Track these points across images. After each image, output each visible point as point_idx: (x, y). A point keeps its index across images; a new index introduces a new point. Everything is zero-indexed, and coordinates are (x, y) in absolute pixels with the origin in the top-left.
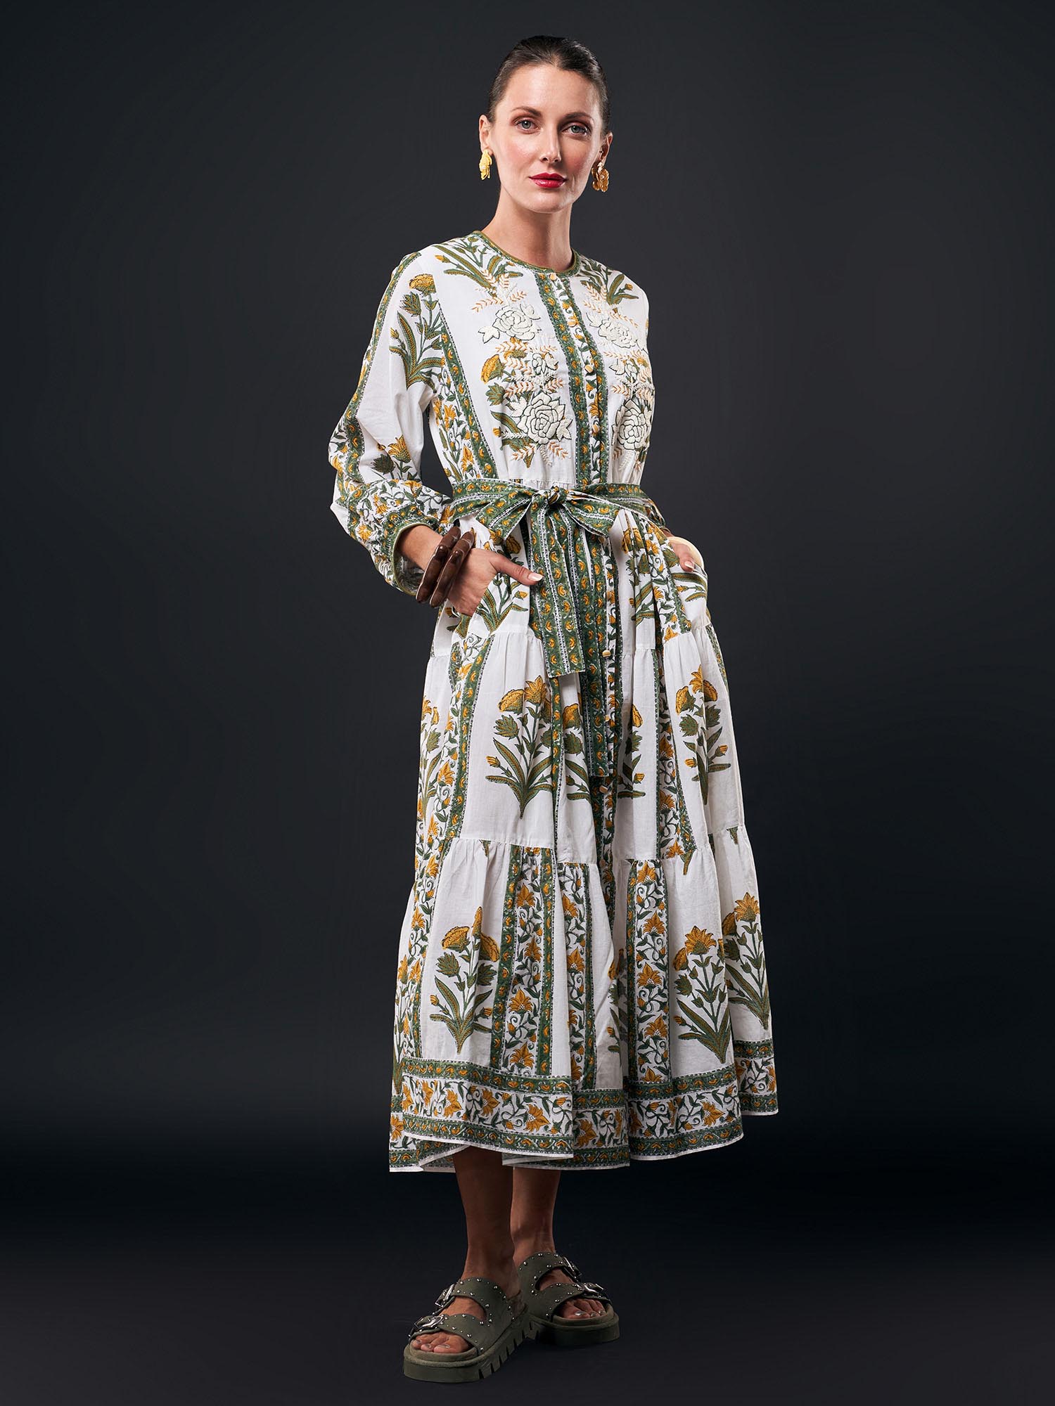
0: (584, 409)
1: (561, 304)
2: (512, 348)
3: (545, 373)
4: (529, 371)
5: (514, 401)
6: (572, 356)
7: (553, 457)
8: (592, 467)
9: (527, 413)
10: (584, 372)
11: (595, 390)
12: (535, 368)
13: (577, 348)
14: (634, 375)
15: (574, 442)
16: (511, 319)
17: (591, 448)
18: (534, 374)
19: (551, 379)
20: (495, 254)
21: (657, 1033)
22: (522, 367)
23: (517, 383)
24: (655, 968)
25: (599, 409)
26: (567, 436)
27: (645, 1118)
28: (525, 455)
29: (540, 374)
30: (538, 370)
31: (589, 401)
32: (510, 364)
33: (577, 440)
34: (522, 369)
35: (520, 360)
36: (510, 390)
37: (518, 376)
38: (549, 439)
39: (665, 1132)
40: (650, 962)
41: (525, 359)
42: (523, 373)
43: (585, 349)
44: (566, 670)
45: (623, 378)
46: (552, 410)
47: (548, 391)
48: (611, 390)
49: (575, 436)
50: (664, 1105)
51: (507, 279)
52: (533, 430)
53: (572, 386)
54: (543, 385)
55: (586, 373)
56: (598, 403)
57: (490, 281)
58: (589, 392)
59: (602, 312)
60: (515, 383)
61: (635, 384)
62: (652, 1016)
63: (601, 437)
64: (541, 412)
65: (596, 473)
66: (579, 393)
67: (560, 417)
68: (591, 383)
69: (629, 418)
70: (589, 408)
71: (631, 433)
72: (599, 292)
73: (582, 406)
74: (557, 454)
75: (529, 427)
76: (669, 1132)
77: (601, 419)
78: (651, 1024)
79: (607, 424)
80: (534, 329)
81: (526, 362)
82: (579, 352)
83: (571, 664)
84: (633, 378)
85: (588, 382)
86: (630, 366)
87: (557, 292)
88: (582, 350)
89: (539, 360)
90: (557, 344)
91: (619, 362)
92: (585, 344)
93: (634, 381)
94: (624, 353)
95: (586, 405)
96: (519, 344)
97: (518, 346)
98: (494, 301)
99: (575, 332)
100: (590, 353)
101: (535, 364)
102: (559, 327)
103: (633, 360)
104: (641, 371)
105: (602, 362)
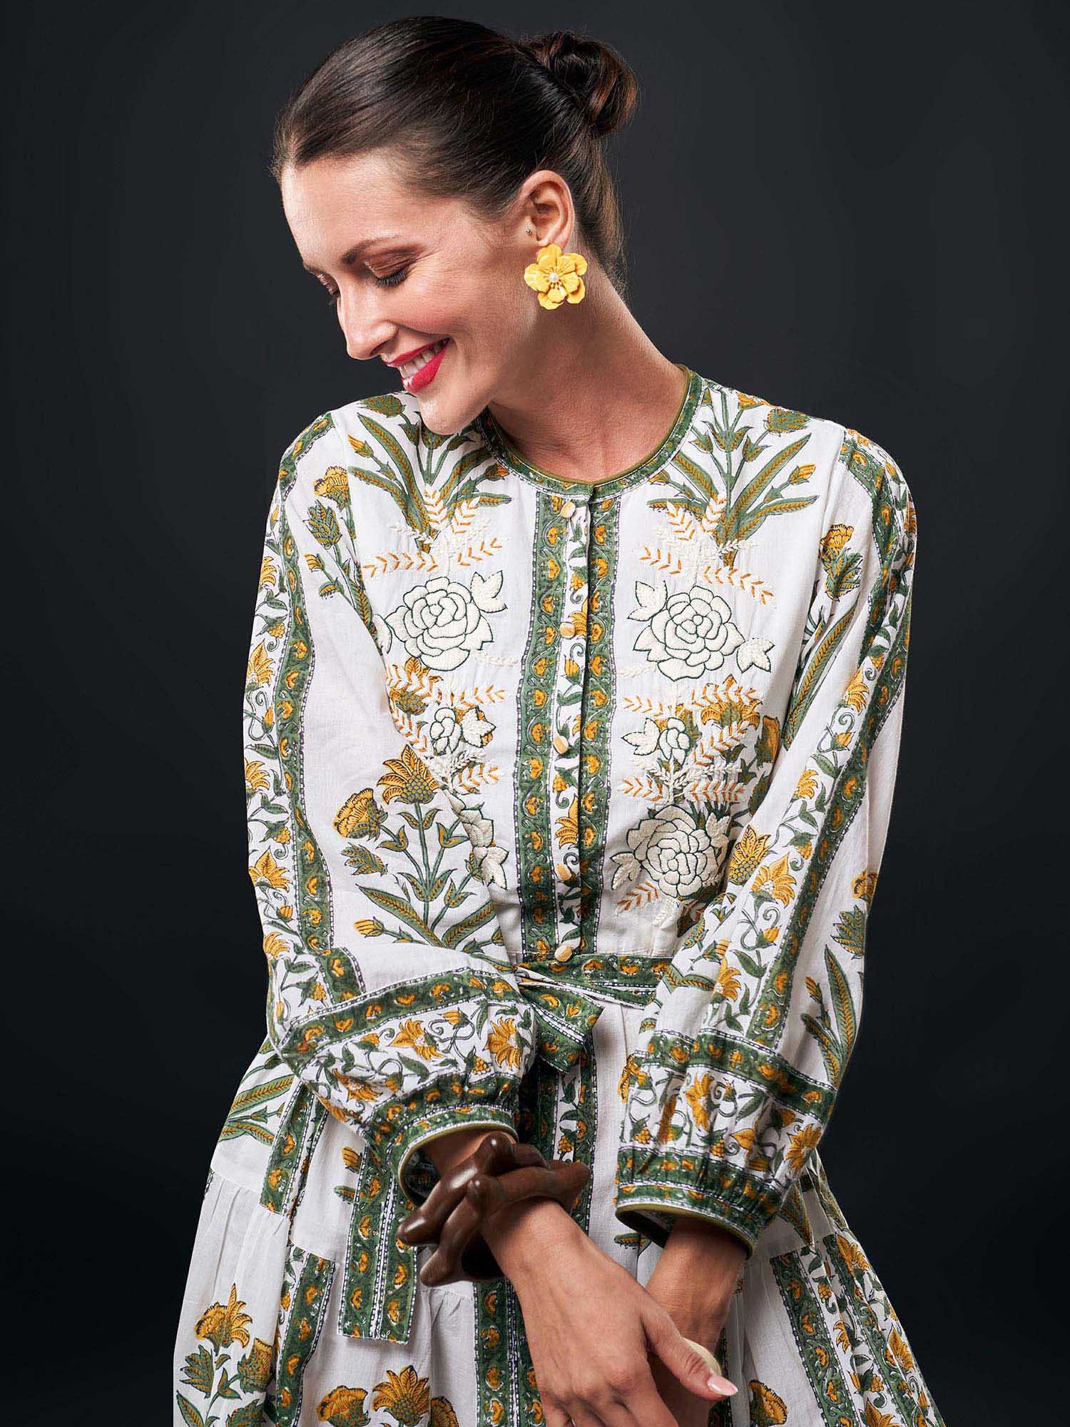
0: (545, 828)
1: (570, 578)
3: (456, 753)
4: (421, 745)
6: (537, 713)
10: (553, 755)
12: (434, 741)
13: (555, 697)
14: (679, 755)
16: (435, 610)
18: (430, 752)
22: (408, 735)
25: (583, 827)
29: (444, 752)
30: (441, 744)
31: (556, 813)
34: (408, 740)
35: (409, 717)
41: (418, 719)
43: (572, 699)
44: (372, 1329)
45: (652, 763)
47: (461, 789)
48: (617, 788)
49: (515, 878)
51: (472, 512)
53: (521, 782)
54: (450, 775)
55: (556, 755)
56: (581, 815)
57: (433, 517)
58: (559, 792)
61: (679, 774)
66: (537, 794)
68: (565, 774)
70: (555, 828)
71: (673, 864)
72: (700, 517)
73: (539, 822)
77: (586, 852)
79: (603, 856)
80: (483, 633)
81: (420, 725)
82: (555, 705)
83: (386, 1321)
84: (676, 761)
85: (560, 770)
86: (673, 733)
87: (571, 547)
88: (564, 701)
89: (448, 724)
90: (511, 680)
91: (651, 725)
92: (578, 689)
93: (679, 766)
94: (675, 694)
95: (548, 820)
96: (420, 677)
97: (415, 684)
98: (417, 561)
99: (570, 650)
100: (582, 709)
101: (437, 729)
102: (542, 635)
103: (687, 717)
104: (704, 741)
105: (607, 725)
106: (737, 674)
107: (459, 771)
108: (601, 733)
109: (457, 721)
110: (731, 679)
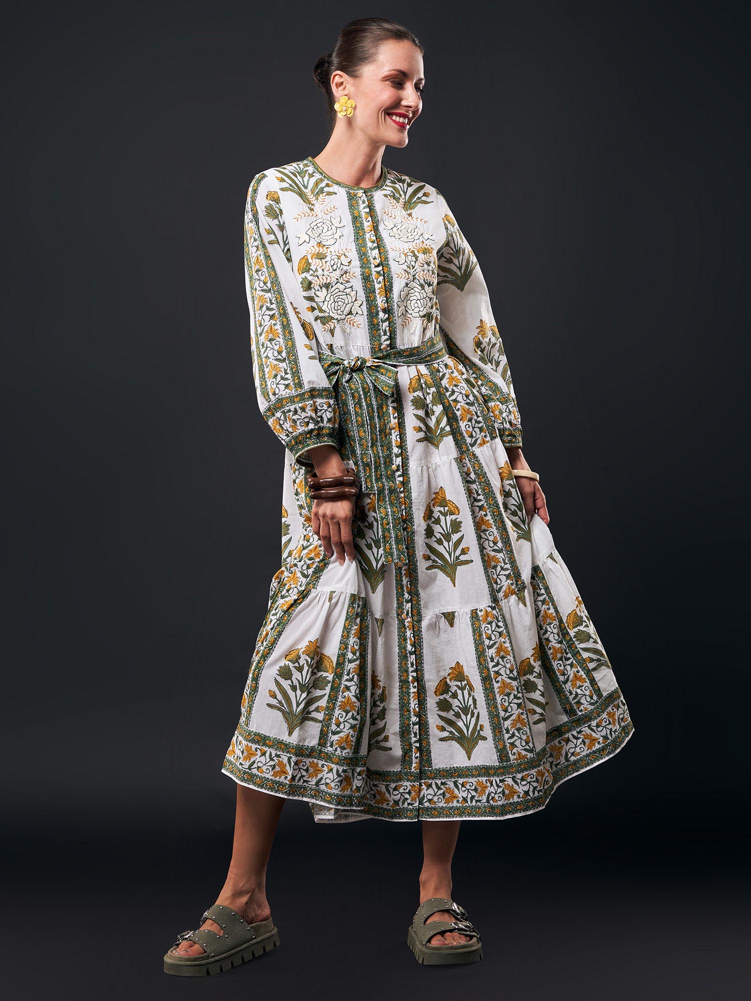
0: (374, 292)
1: (363, 215)
2: (316, 252)
3: (340, 269)
4: (327, 269)
5: (318, 290)
6: (364, 254)
7: (350, 328)
8: (382, 333)
9: (327, 299)
10: (373, 266)
11: (382, 277)
12: (332, 266)
13: (368, 249)
14: (413, 263)
15: (366, 317)
16: (321, 228)
17: (380, 320)
18: (331, 270)
19: (346, 273)
20: (320, 177)
21: (519, 725)
22: (322, 266)
23: (319, 277)
24: (509, 681)
25: (386, 291)
26: (360, 312)
27: (520, 786)
28: (329, 328)
29: (336, 270)
30: (335, 267)
31: (377, 286)
32: (315, 263)
33: (367, 315)
34: (323, 268)
35: (321, 261)
36: (315, 282)
37: (320, 272)
38: (346, 316)
39: (536, 792)
40: (504, 677)
41: (325, 260)
42: (323, 270)
43: (374, 248)
45: (405, 267)
46: (347, 295)
47: (343, 282)
48: (395, 277)
49: (365, 313)
50: (533, 774)
51: (324, 197)
52: (334, 311)
53: (363, 277)
54: (338, 278)
55: (374, 266)
56: (385, 286)
57: (311, 200)
58: (377, 279)
59: (397, 218)
60: (318, 277)
61: (414, 269)
62: (513, 714)
63: (389, 311)
64: (338, 297)
65: (386, 337)
66: (369, 281)
67: (354, 300)
68: (378, 273)
69: (413, 295)
70: (377, 291)
71: (416, 305)
72: (398, 202)
73: (372, 290)
74: (353, 325)
75: (330, 309)
76: (539, 792)
77: (388, 299)
78: (513, 720)
79: (393, 302)
80: (339, 234)
81: (326, 262)
82: (370, 251)
84: (412, 265)
85: (376, 272)
86: (410, 257)
87: (362, 206)
88: (372, 249)
89: (336, 260)
90: (353, 247)
91: (402, 255)
92: (375, 245)
93: (414, 267)
94: (407, 247)
95: (375, 289)
96: (322, 248)
97: (321, 250)
98: (311, 214)
99: (369, 236)
100: (379, 250)
101: (332, 263)
102: (358, 233)
103: (413, 252)
104: (420, 259)
105: (388, 256)
106: (424, 241)
107: (342, 275)
108: (386, 259)
109: (339, 259)
110: (423, 242)
